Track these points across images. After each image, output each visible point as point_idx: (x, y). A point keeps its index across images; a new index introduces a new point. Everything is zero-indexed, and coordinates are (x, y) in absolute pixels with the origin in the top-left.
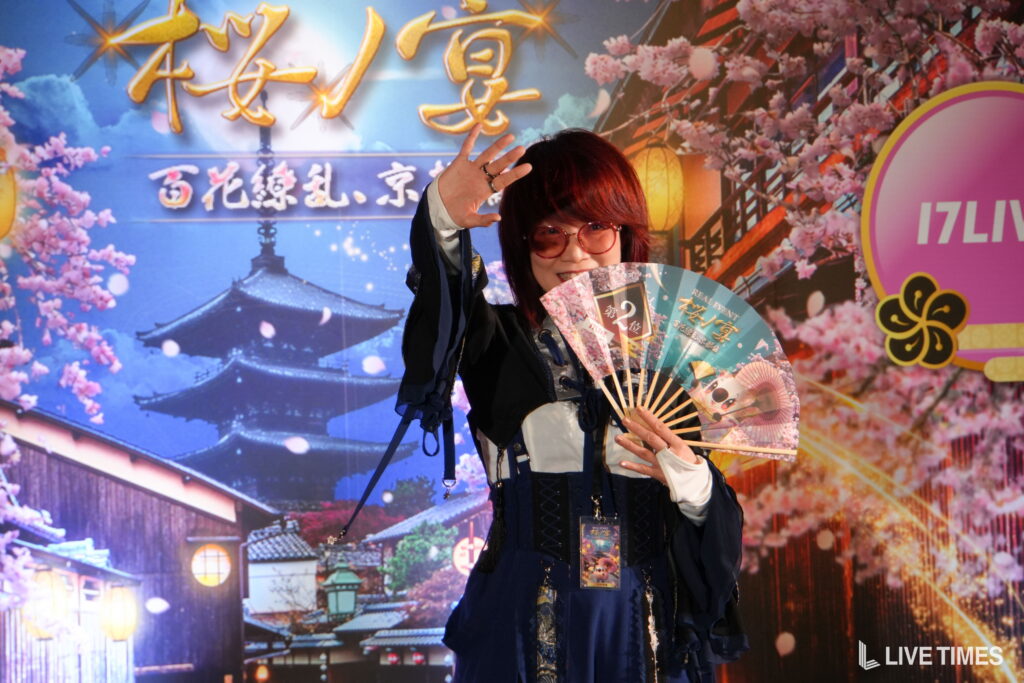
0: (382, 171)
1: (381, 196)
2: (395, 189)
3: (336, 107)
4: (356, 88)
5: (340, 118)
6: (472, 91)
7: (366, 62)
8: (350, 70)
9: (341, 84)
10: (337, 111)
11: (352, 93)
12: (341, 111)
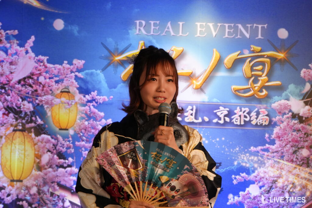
0: (215, 110)
1: (215, 119)
2: (220, 116)
3: (199, 85)
4: (207, 78)
5: (201, 89)
6: (253, 81)
7: (212, 69)
8: (205, 72)
9: (202, 76)
10: (199, 87)
11: (206, 80)
12: (201, 87)
